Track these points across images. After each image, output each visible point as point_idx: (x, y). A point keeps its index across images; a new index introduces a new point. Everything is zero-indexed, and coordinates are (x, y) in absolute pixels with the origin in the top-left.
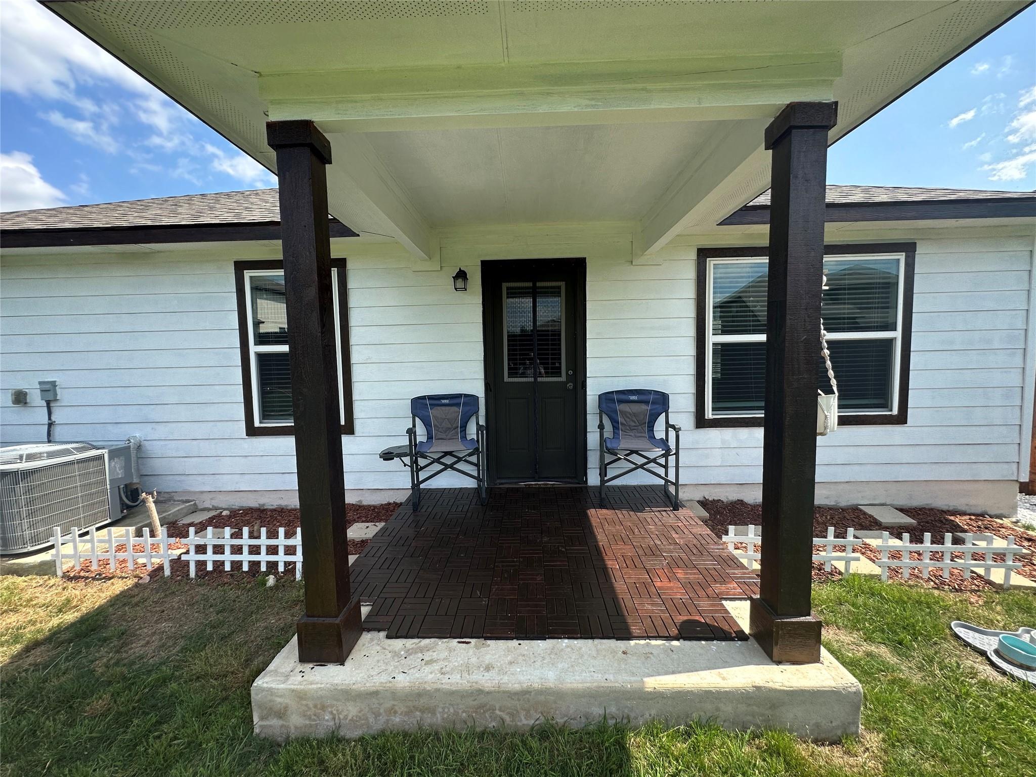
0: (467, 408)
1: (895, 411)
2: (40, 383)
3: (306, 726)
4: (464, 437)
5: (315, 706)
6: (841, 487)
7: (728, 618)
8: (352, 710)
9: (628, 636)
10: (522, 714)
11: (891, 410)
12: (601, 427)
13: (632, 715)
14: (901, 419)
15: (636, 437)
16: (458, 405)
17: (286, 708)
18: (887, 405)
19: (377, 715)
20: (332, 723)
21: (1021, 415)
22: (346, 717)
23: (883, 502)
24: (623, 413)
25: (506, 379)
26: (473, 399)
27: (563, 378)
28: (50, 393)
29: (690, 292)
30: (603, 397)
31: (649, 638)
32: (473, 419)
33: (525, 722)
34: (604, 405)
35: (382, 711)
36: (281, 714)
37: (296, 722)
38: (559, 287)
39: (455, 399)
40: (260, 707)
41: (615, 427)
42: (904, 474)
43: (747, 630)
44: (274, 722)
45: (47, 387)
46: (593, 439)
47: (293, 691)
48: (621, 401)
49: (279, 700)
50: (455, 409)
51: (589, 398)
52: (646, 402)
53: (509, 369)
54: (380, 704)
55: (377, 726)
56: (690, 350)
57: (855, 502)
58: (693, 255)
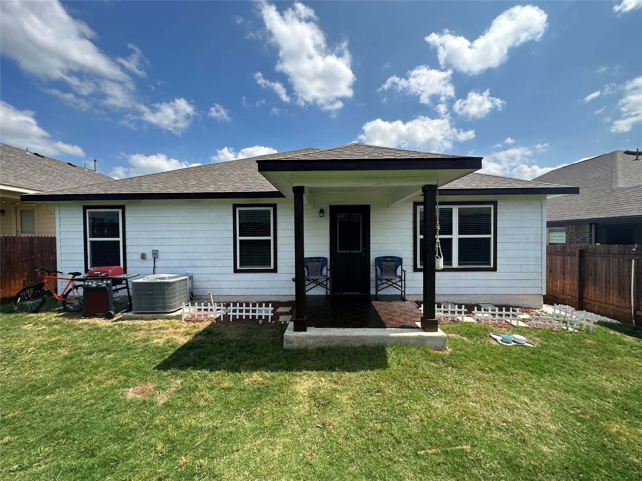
0: (323, 263)
1: (492, 266)
2: (153, 250)
3: (298, 346)
4: (321, 274)
5: (301, 340)
6: (472, 296)
7: (416, 325)
8: (311, 341)
9: (386, 328)
10: (357, 343)
11: (490, 266)
12: (376, 270)
13: (386, 343)
14: (495, 269)
15: (390, 275)
16: (319, 261)
17: (293, 341)
18: (489, 264)
19: (318, 343)
20: (305, 345)
21: (542, 268)
22: (309, 343)
23: (489, 303)
24: (385, 265)
25: (338, 251)
26: (325, 259)
27: (361, 251)
28: (155, 254)
29: (411, 218)
30: (377, 259)
31: (391, 328)
32: (325, 268)
33: (357, 345)
34: (377, 262)
35: (319, 341)
36: (292, 343)
37: (295, 345)
38: (360, 216)
39: (318, 259)
40: (286, 340)
41: (382, 271)
42: (496, 291)
43: (420, 327)
44: (290, 345)
45: (156, 252)
46: (373, 275)
47: (295, 336)
48: (384, 261)
49: (291, 338)
50: (318, 263)
51: (371, 260)
52: (394, 261)
53: (339, 247)
54: (319, 340)
55: (318, 346)
56: (411, 241)
57: (478, 302)
58: (412, 205)
